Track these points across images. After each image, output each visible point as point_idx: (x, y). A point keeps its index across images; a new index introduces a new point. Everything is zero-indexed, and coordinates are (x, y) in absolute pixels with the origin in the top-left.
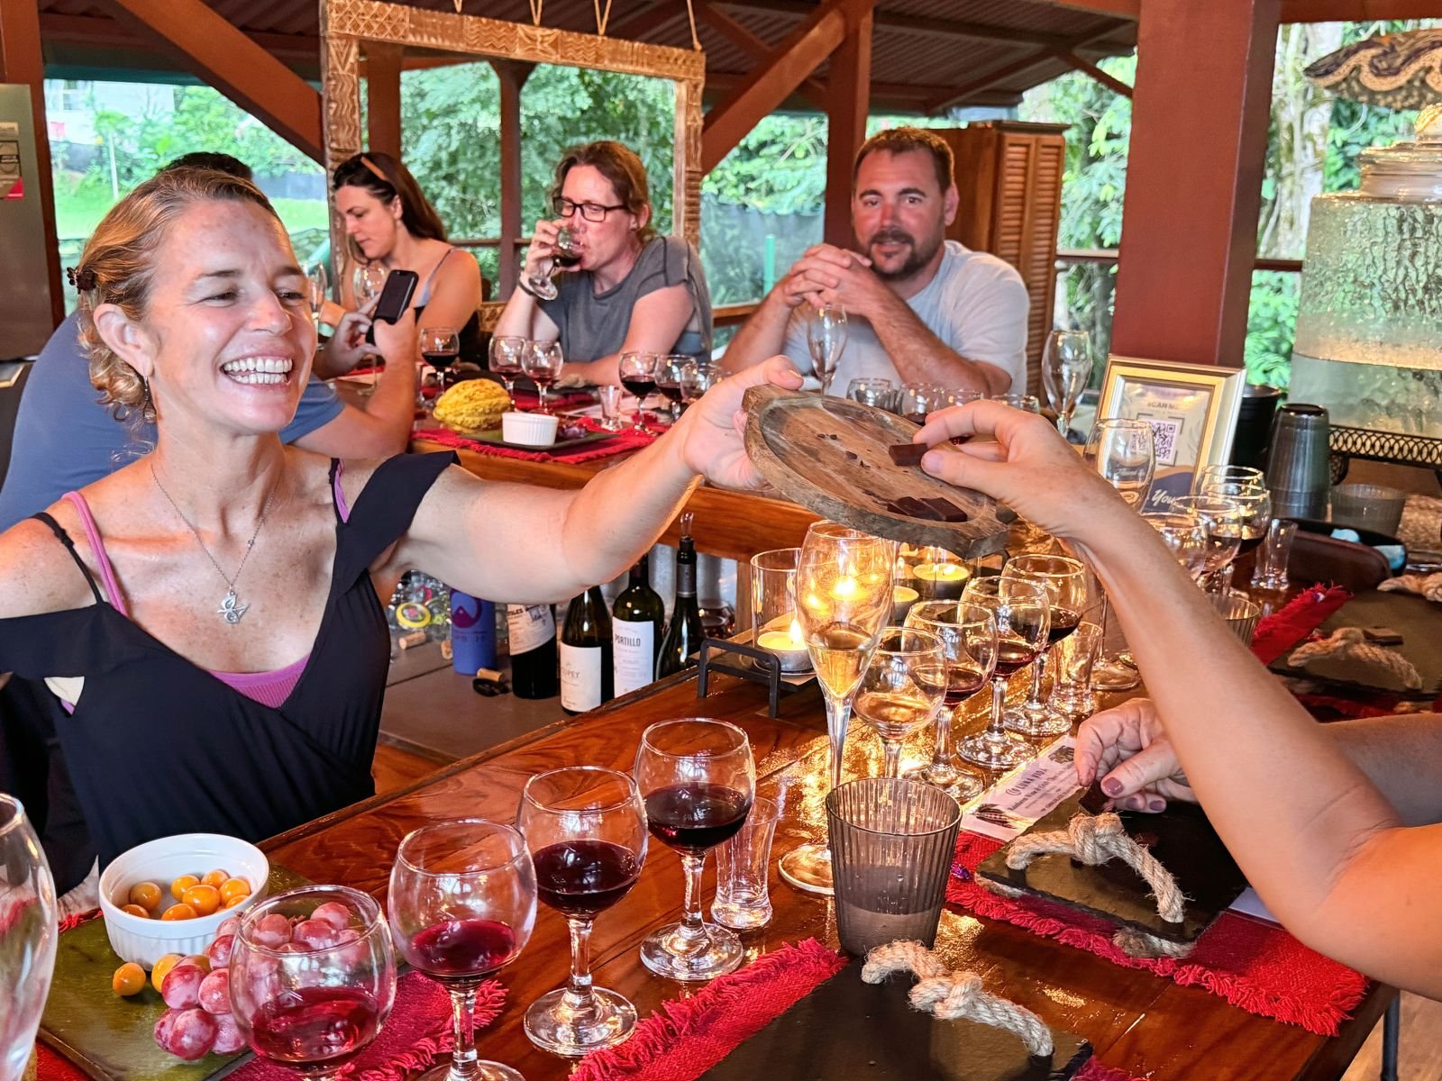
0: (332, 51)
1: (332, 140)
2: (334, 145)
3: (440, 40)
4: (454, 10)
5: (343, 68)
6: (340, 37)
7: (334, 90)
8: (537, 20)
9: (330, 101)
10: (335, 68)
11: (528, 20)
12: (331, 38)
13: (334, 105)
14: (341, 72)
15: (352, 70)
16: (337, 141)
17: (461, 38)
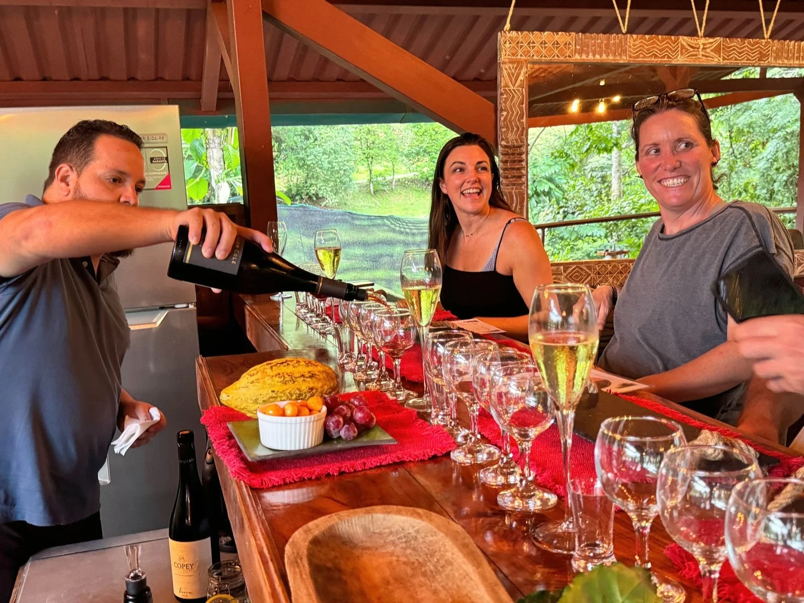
0: (505, 72)
1: (502, 139)
2: (503, 143)
3: (604, 56)
4: (620, 32)
5: (514, 85)
6: (512, 62)
7: (505, 102)
8: (701, 33)
9: (502, 110)
10: (507, 86)
11: (693, 33)
12: (504, 63)
13: (505, 113)
14: (512, 88)
15: (521, 86)
16: (507, 140)
17: (624, 51)
